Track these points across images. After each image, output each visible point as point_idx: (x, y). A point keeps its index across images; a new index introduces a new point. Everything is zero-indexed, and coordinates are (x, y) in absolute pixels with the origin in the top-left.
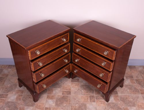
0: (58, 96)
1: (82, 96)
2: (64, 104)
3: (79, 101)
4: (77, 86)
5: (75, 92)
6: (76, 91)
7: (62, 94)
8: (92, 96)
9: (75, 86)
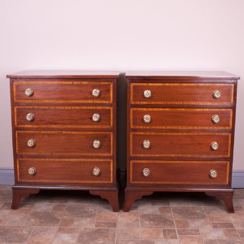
0: (86, 229)
1: (145, 231)
2: (100, 241)
3: (136, 236)
4: (132, 216)
5: (128, 224)
6: (130, 222)
7: (96, 227)
8: (169, 230)
9: (128, 216)
